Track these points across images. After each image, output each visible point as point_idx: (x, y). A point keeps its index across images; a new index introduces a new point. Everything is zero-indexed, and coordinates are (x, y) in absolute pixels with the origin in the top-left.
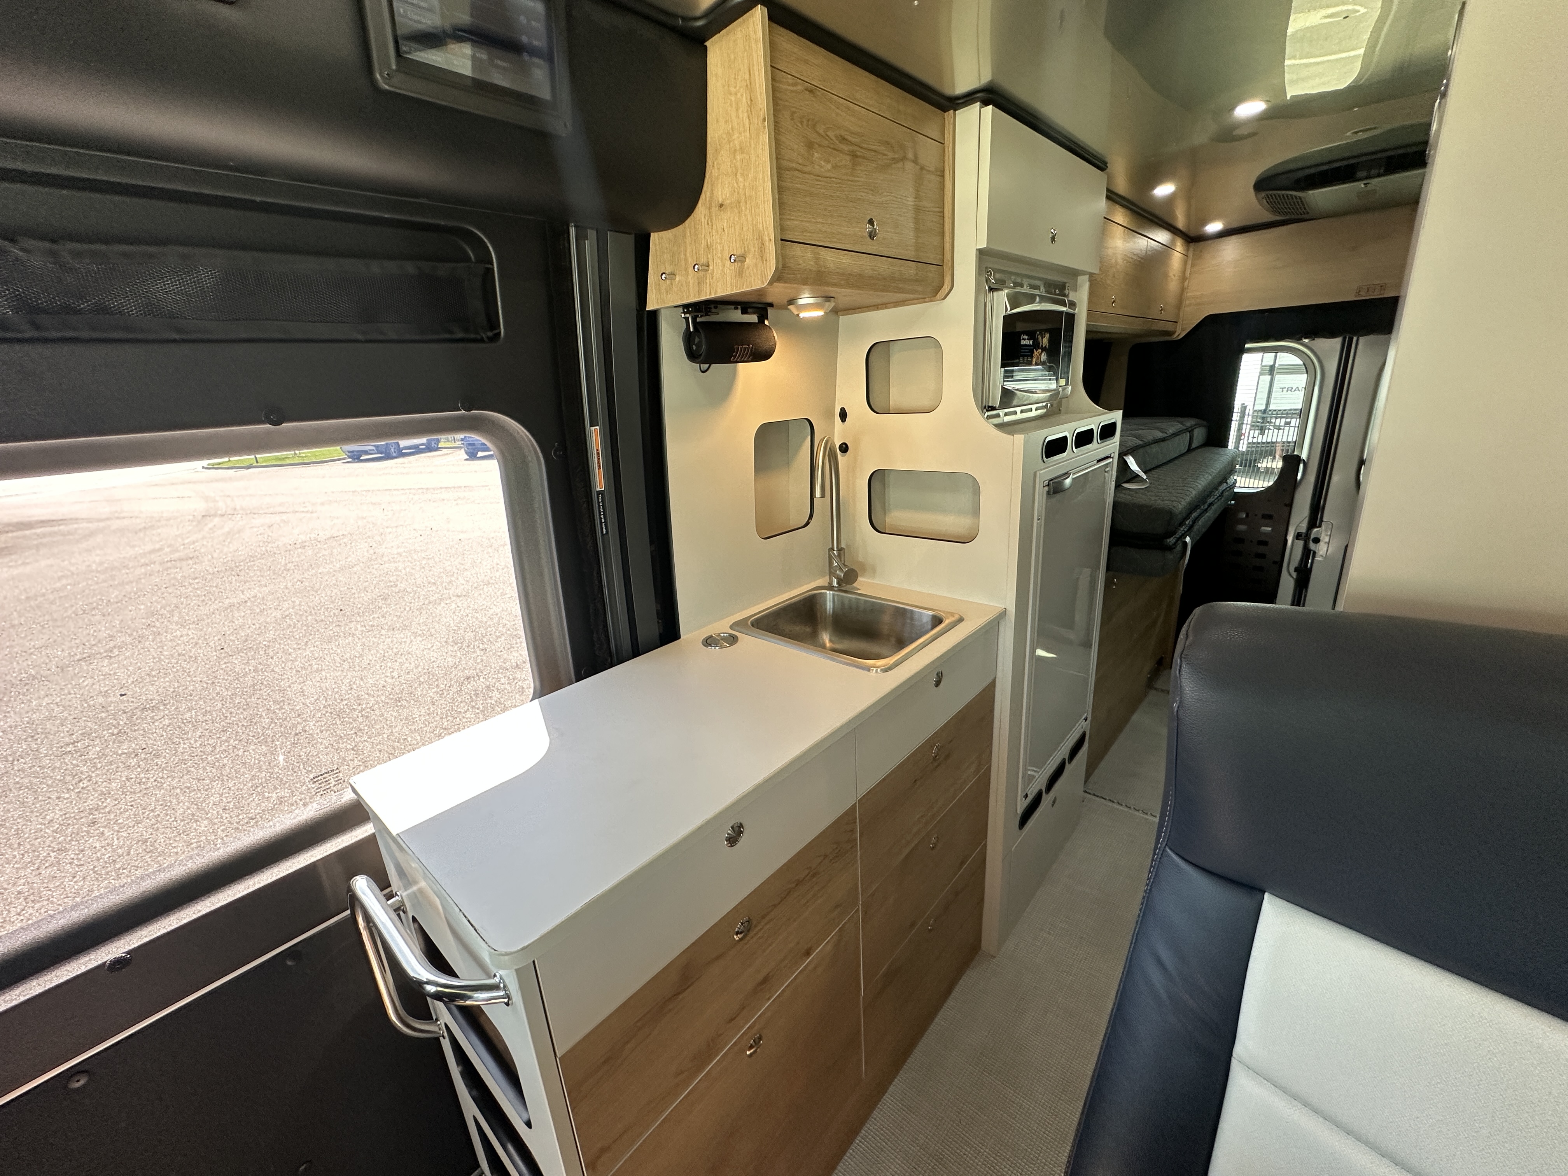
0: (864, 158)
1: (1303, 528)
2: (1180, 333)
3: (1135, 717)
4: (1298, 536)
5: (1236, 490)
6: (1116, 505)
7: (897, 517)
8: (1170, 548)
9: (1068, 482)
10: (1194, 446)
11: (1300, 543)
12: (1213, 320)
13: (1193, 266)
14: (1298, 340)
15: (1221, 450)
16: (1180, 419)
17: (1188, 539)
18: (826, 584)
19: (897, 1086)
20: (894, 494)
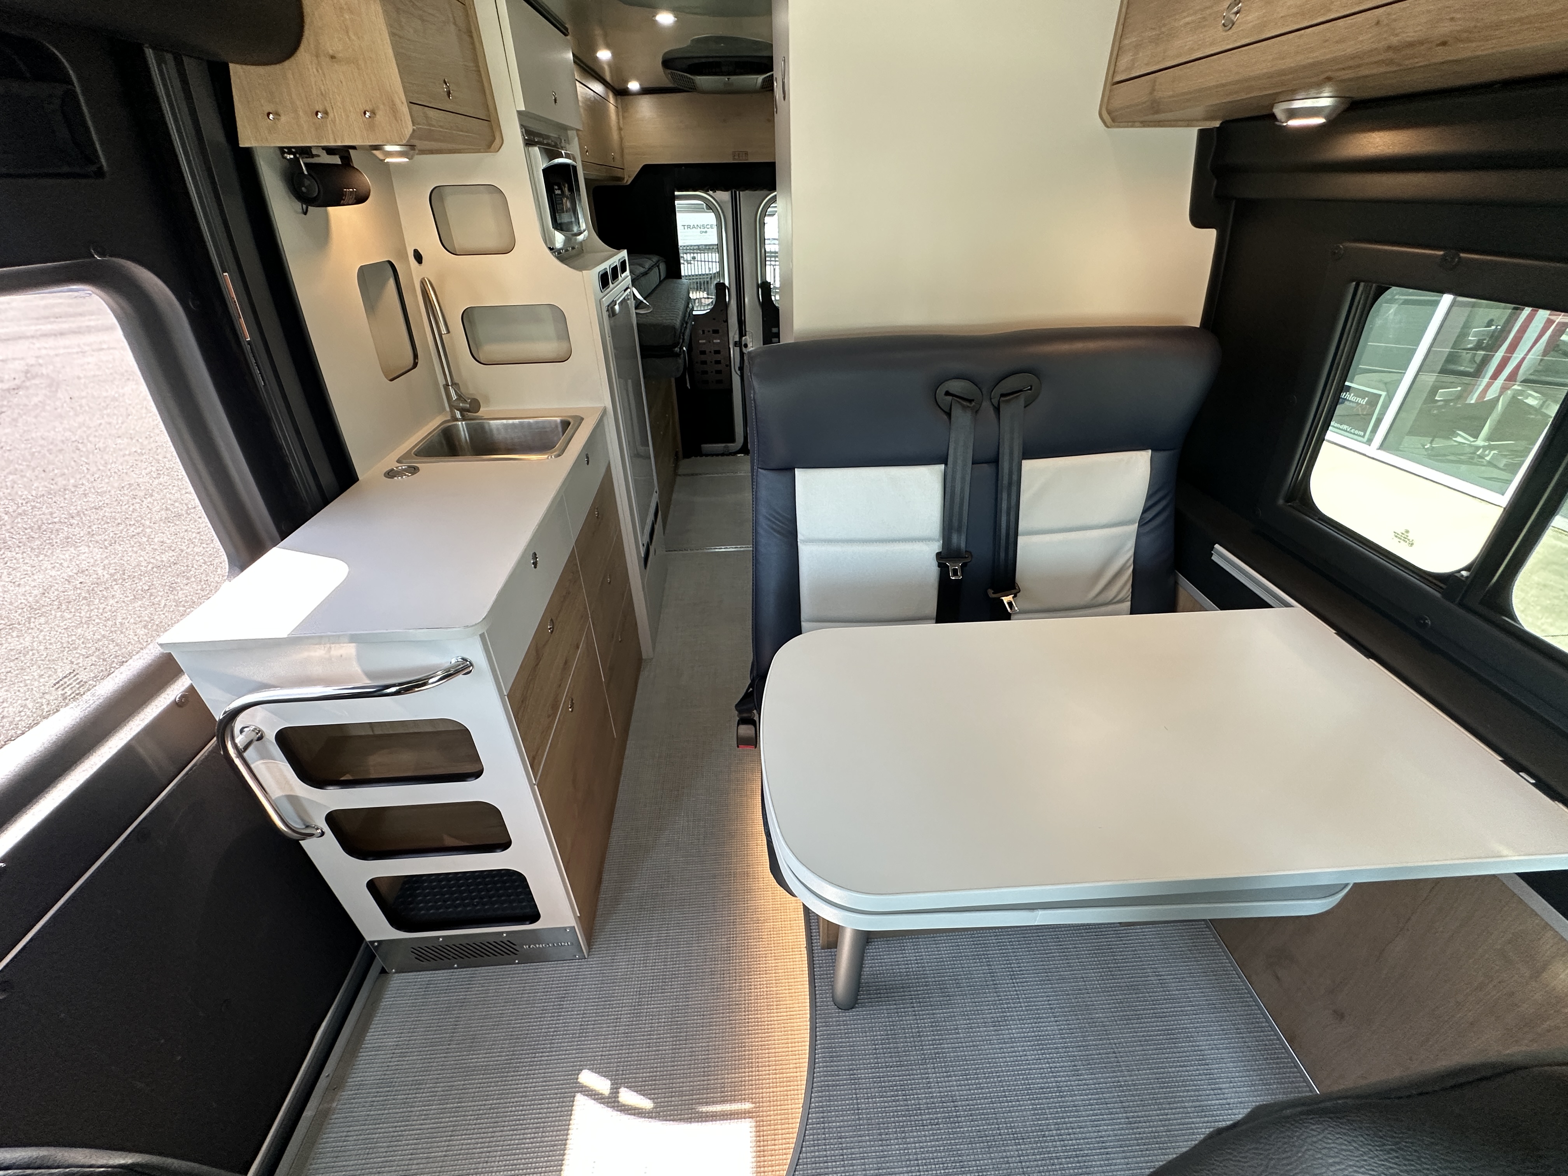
0: (428, 21)
1: (737, 339)
2: (628, 180)
3: (674, 496)
4: (736, 344)
5: (694, 313)
6: (638, 325)
7: (490, 350)
8: (677, 355)
9: (617, 307)
10: (662, 278)
11: (738, 349)
12: (647, 169)
13: (624, 117)
14: (706, 191)
15: (679, 281)
16: (648, 256)
17: (684, 349)
18: (449, 418)
19: (630, 743)
20: (482, 330)
